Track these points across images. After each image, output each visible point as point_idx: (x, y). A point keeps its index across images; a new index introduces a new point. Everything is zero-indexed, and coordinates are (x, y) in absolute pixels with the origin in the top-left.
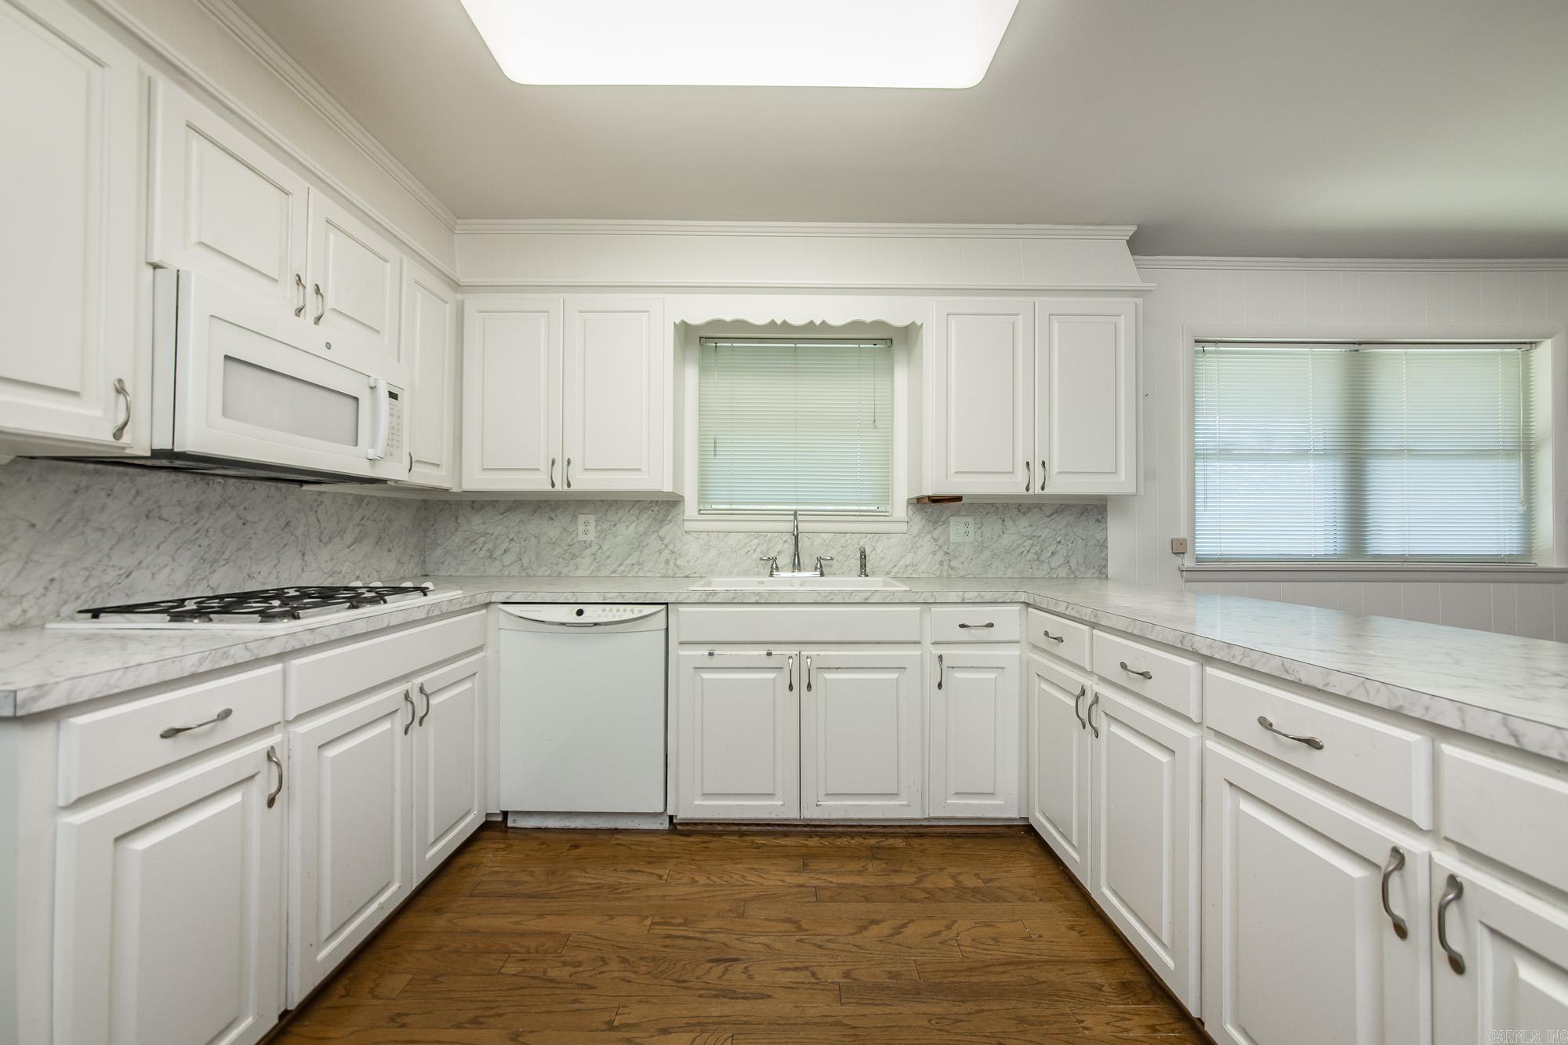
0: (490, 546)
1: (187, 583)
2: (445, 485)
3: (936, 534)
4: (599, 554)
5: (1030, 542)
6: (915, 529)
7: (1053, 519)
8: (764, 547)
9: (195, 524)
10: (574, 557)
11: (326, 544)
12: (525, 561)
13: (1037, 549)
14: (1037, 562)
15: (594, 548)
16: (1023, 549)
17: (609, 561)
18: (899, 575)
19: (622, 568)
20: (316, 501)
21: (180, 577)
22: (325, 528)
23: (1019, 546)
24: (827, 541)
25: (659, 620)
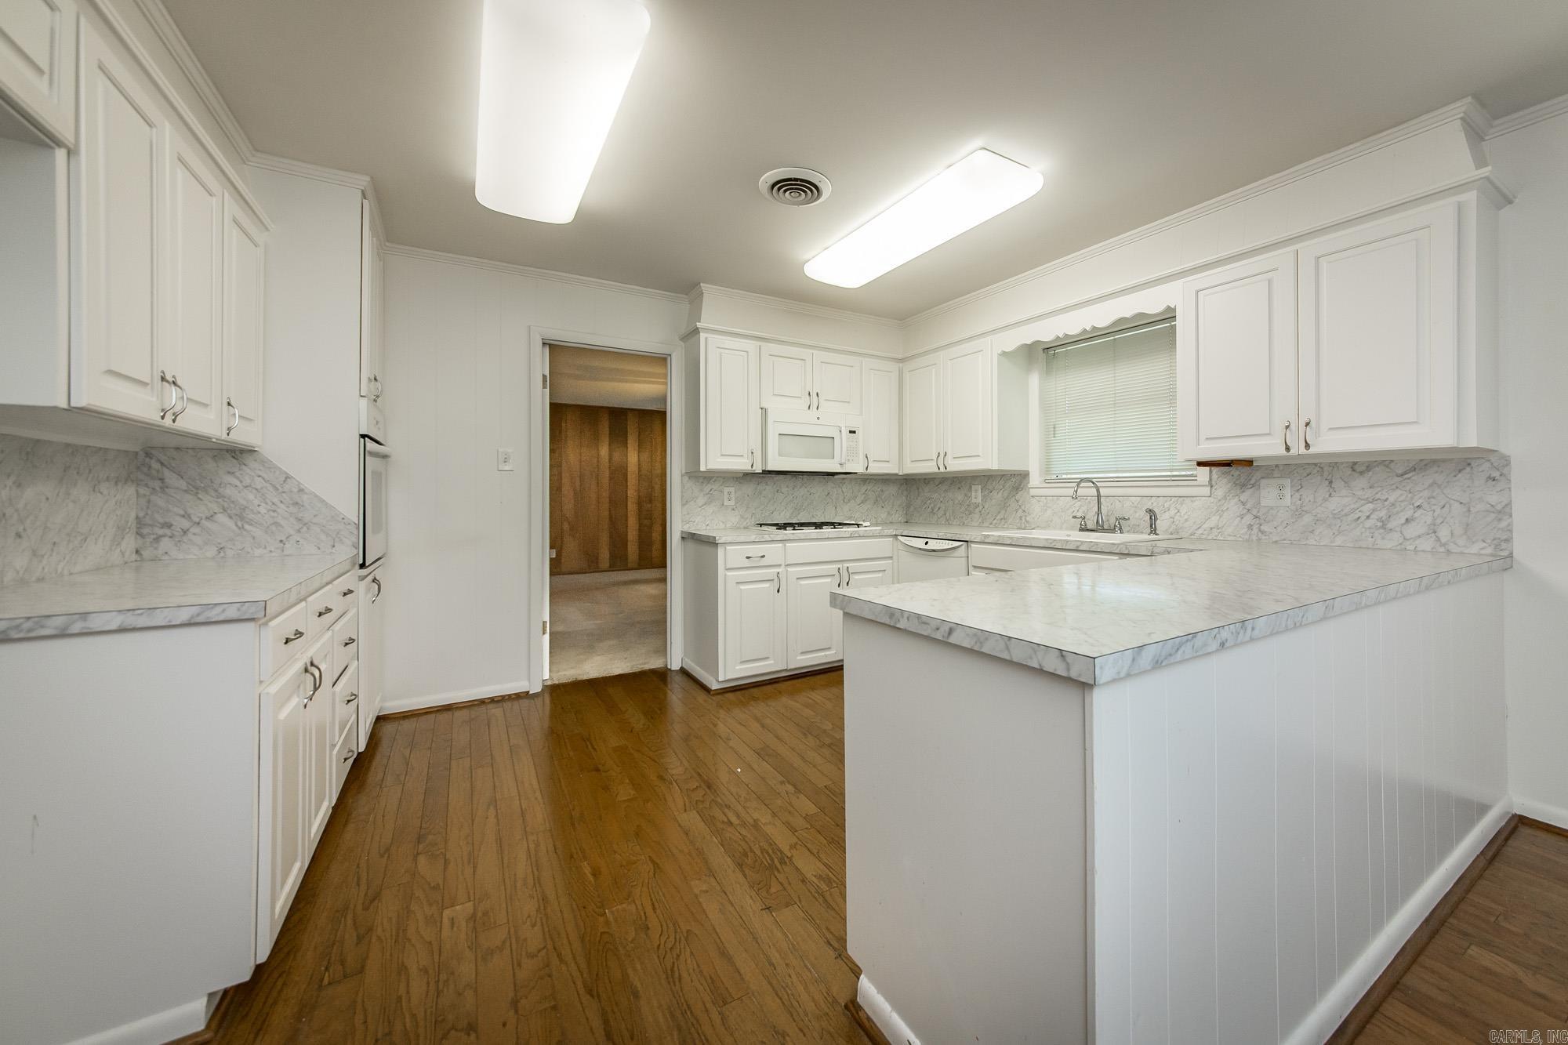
0: (932, 505)
1: (790, 517)
2: (896, 471)
3: (1243, 497)
4: (983, 511)
5: (1371, 506)
6: (1220, 492)
7: (1409, 478)
8: (1084, 509)
9: (792, 495)
10: (970, 513)
11: (847, 503)
12: (948, 515)
13: (1381, 515)
14: (1382, 531)
15: (981, 507)
16: (1360, 514)
17: (988, 517)
18: (1204, 537)
19: (995, 522)
20: (842, 483)
21: (788, 515)
22: (846, 496)
23: (1353, 511)
24: (1135, 504)
25: (962, 551)
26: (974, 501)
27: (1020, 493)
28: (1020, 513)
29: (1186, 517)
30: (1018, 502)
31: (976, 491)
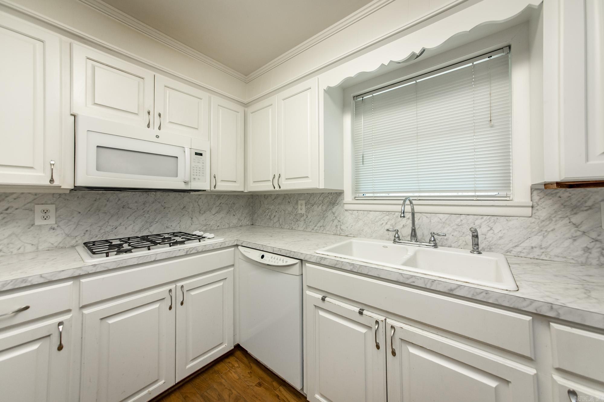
0: (270, 214)
1: (140, 231)
2: (241, 189)
3: (576, 219)
4: (307, 220)
6: (543, 213)
8: (393, 222)
9: (143, 209)
10: (297, 220)
11: (202, 214)
12: (281, 221)
15: (305, 217)
17: (311, 224)
18: (522, 255)
19: (316, 228)
20: (197, 198)
21: (137, 228)
22: (202, 208)
24: (443, 220)
25: (296, 270)
26: (300, 212)
27: (336, 207)
28: (336, 222)
29: (500, 235)
30: (334, 214)
31: (301, 205)
